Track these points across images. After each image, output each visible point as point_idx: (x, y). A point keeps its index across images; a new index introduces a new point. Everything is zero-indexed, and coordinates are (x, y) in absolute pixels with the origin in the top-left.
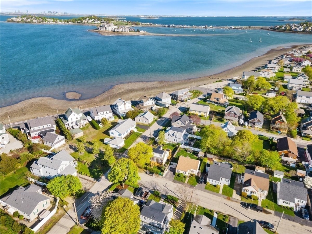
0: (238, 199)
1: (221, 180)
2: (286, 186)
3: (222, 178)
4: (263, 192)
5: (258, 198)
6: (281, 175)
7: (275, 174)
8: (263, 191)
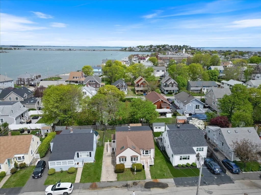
0: (111, 180)
1: (78, 157)
2: (176, 134)
3: (79, 152)
4: (148, 153)
5: (143, 166)
6: (162, 127)
7: (155, 127)
8: (148, 151)
